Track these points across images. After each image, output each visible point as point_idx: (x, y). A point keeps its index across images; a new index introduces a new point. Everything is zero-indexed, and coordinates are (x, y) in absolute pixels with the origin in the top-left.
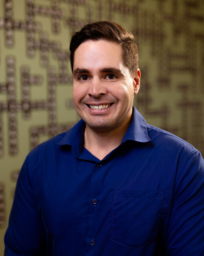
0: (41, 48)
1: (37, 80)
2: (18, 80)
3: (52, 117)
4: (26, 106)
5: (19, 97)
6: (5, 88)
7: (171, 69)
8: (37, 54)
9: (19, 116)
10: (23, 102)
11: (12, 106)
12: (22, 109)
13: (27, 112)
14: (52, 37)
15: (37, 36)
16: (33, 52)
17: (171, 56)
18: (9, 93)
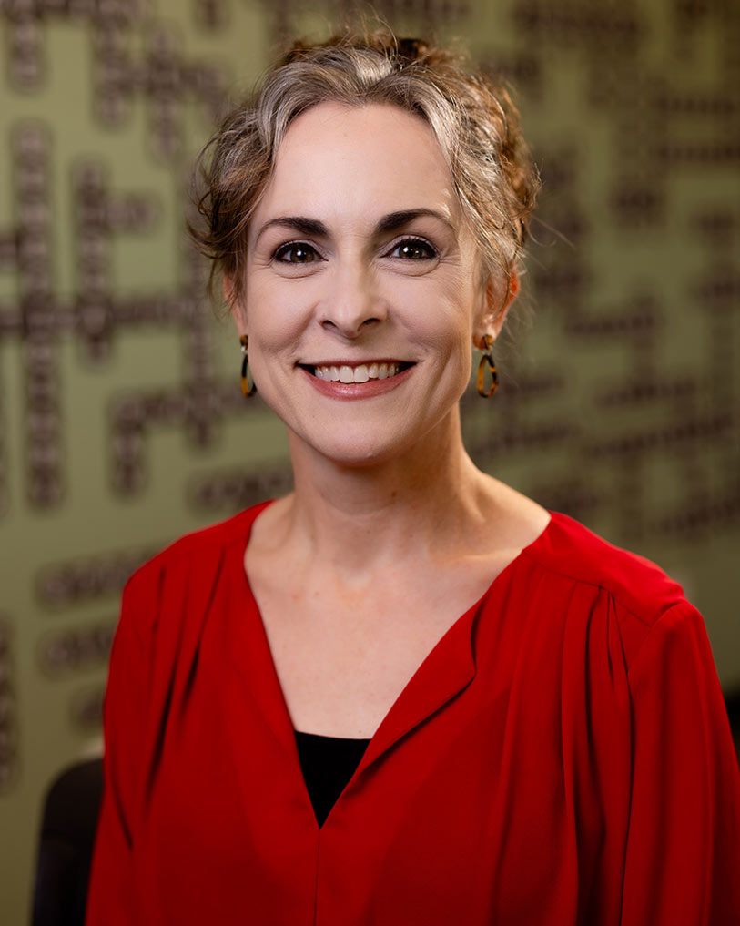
0: (152, 89)
1: (138, 214)
2: (60, 215)
3: (198, 356)
4: (95, 317)
5: (65, 281)
6: (11, 249)
7: (666, 155)
8: (138, 112)
9: (68, 355)
10: (81, 303)
11: (37, 319)
12: (80, 328)
13: (98, 341)
14: (194, 46)
15: (134, 45)
16: (121, 106)
17: (667, 104)
18: (24, 265)
